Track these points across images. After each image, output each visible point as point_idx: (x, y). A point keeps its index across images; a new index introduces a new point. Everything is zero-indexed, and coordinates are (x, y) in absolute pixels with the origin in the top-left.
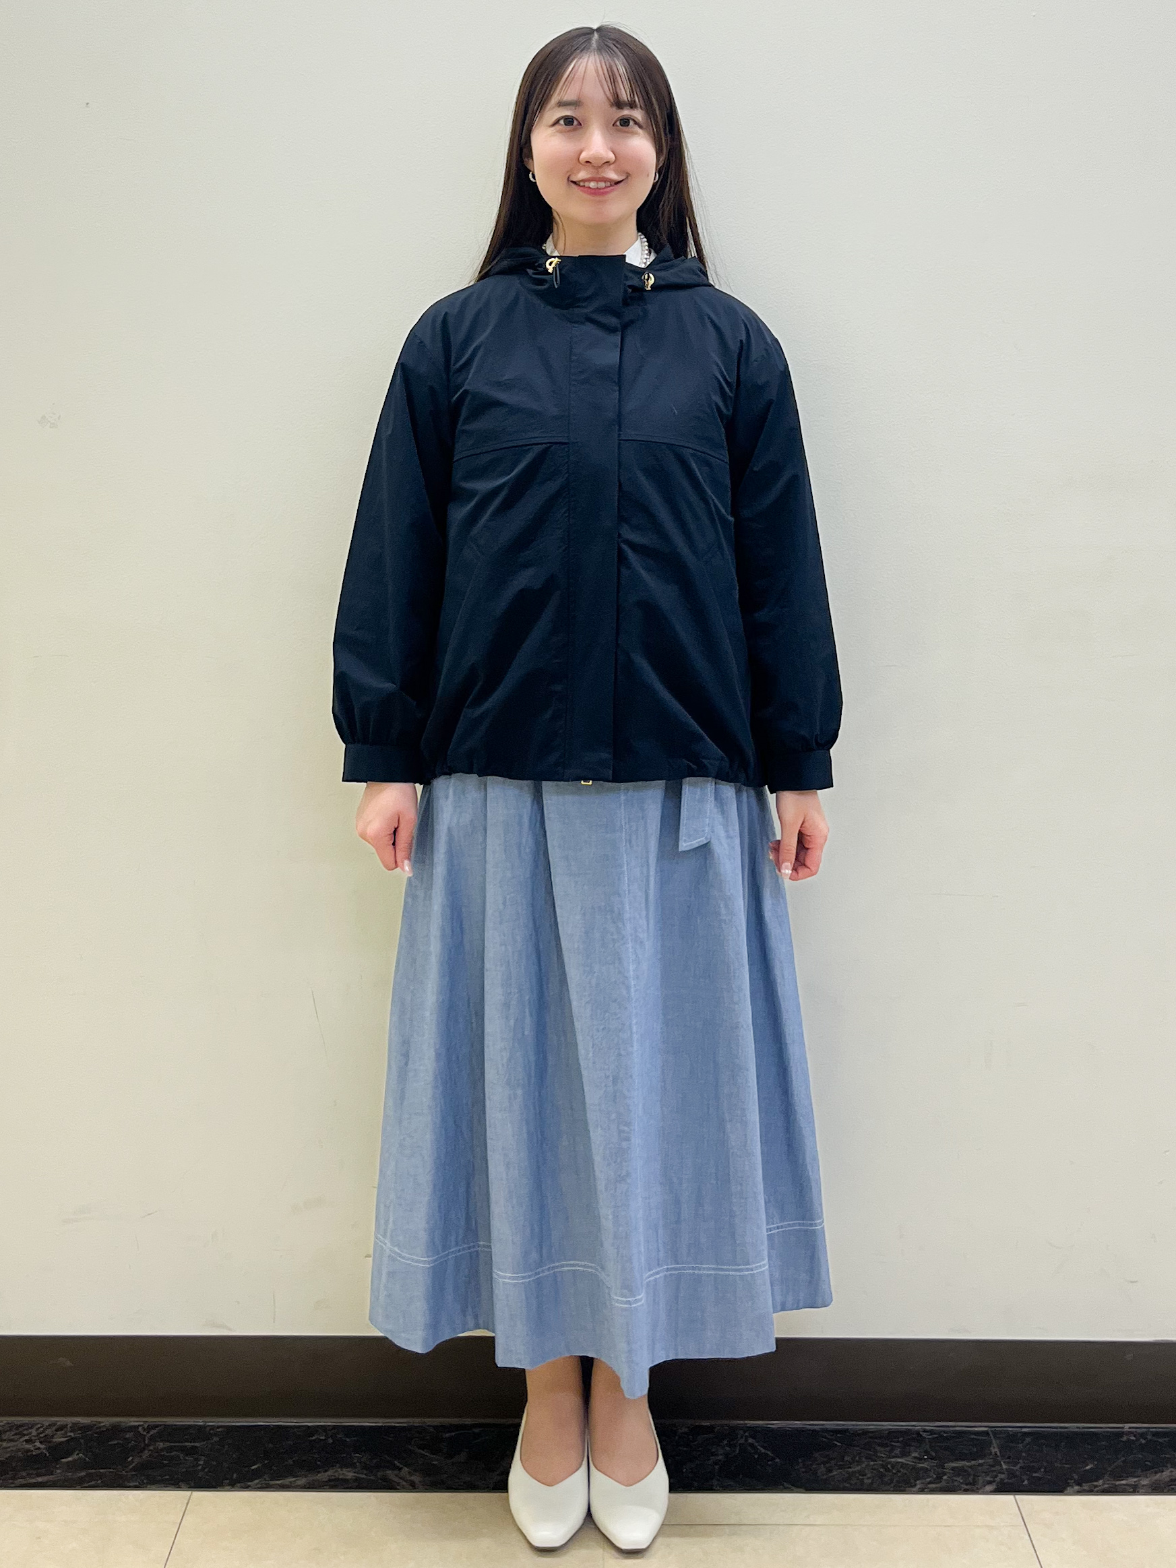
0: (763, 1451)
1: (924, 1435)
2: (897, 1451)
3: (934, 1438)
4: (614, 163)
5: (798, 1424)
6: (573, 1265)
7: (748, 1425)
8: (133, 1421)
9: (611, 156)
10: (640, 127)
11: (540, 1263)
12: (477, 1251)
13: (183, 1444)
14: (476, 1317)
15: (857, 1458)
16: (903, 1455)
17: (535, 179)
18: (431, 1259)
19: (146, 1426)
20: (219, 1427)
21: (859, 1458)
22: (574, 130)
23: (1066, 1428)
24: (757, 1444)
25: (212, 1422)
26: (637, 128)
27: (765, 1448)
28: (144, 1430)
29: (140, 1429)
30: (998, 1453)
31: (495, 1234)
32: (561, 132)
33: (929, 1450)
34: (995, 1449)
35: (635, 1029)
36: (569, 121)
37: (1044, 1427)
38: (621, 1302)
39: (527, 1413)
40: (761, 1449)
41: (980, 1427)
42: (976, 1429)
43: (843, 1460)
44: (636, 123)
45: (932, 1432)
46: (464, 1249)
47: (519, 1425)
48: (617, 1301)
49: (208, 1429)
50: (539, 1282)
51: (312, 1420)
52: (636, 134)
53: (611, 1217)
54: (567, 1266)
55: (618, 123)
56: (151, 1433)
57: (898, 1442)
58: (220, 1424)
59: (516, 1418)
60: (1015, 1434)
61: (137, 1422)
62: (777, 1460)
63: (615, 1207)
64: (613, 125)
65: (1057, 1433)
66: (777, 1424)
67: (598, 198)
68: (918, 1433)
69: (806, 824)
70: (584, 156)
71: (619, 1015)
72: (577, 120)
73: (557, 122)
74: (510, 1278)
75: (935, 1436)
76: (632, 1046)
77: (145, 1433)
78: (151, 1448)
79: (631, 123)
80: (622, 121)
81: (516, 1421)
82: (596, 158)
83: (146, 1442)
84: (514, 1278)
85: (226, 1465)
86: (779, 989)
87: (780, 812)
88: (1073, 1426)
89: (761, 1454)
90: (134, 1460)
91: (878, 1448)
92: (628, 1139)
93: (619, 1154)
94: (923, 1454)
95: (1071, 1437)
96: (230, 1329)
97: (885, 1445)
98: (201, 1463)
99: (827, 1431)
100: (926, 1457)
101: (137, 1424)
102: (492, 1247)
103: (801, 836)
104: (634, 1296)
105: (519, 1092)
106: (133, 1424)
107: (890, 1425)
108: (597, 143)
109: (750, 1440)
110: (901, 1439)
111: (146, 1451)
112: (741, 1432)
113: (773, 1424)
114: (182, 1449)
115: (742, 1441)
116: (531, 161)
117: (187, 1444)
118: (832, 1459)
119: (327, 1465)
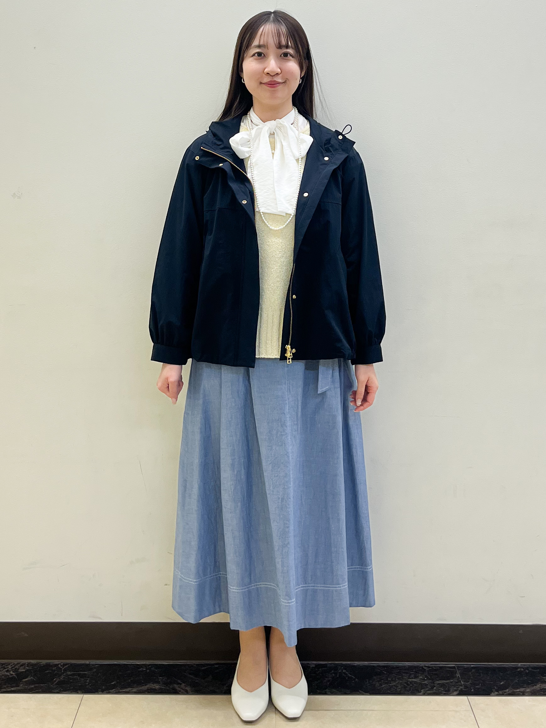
0: (350, 676)
1: (425, 668)
2: (413, 676)
3: (430, 670)
4: (280, 74)
5: (366, 663)
6: (266, 584)
7: (343, 664)
8: (56, 662)
9: (279, 71)
10: (293, 57)
11: (250, 583)
12: (219, 576)
13: (79, 673)
14: (220, 606)
15: (394, 679)
16: (416, 677)
17: (244, 82)
18: (198, 580)
19: (62, 664)
20: (96, 664)
21: (395, 679)
22: (263, 58)
23: (491, 665)
24: (347, 673)
25: (93, 662)
26: (291, 58)
27: (351, 674)
28: (61, 666)
29: (59, 666)
30: (460, 677)
31: (228, 569)
32: (256, 59)
33: (427, 675)
34: (458, 675)
35: (291, 476)
36: (259, 54)
37: (480, 665)
38: (285, 603)
39: (240, 657)
40: (349, 675)
41: (452, 664)
42: (449, 665)
43: (387, 680)
44: (291, 55)
45: (428, 667)
46: (213, 576)
47: (237, 664)
48: (283, 602)
49: (91, 665)
50: (249, 592)
51: (140, 661)
52: (291, 60)
53: (280, 563)
54: (262, 585)
55: (282, 55)
56: (65, 667)
57: (413, 671)
58: (97, 663)
59: (235, 660)
60: (467, 668)
61: (58, 662)
62: (356, 680)
63: (282, 558)
64: (280, 56)
65: (486, 667)
66: (356, 663)
67: (273, 89)
68: (422, 667)
69: (369, 382)
70: (266, 70)
71: (284, 470)
72: (263, 54)
73: (254, 55)
74: (236, 589)
75: (430, 669)
76: (290, 484)
77: (62, 668)
78: (65, 674)
79: (289, 55)
80: (284, 55)
81: (235, 662)
82: (272, 72)
83: (62, 672)
84: (238, 590)
85: (99, 682)
86: (355, 458)
87: (357, 376)
88: (494, 664)
89: (349, 677)
90: (56, 680)
91: (404, 674)
92: (288, 527)
93: (284, 534)
94: (424, 677)
95: (494, 669)
96: (100, 619)
97: (407, 673)
98: (88, 681)
99: (379, 666)
100: (426, 679)
101: (58, 663)
102: (228, 575)
103: (367, 387)
104: (291, 600)
105: (239, 504)
106: (56, 663)
107: (409, 664)
108: (272, 64)
109: (344, 671)
110: (414, 670)
111: (62, 676)
112: (340, 667)
113: (354, 663)
114: (79, 675)
115: (340, 671)
116: (242, 73)
117: (81, 672)
118: (382, 679)
119: (146, 682)
